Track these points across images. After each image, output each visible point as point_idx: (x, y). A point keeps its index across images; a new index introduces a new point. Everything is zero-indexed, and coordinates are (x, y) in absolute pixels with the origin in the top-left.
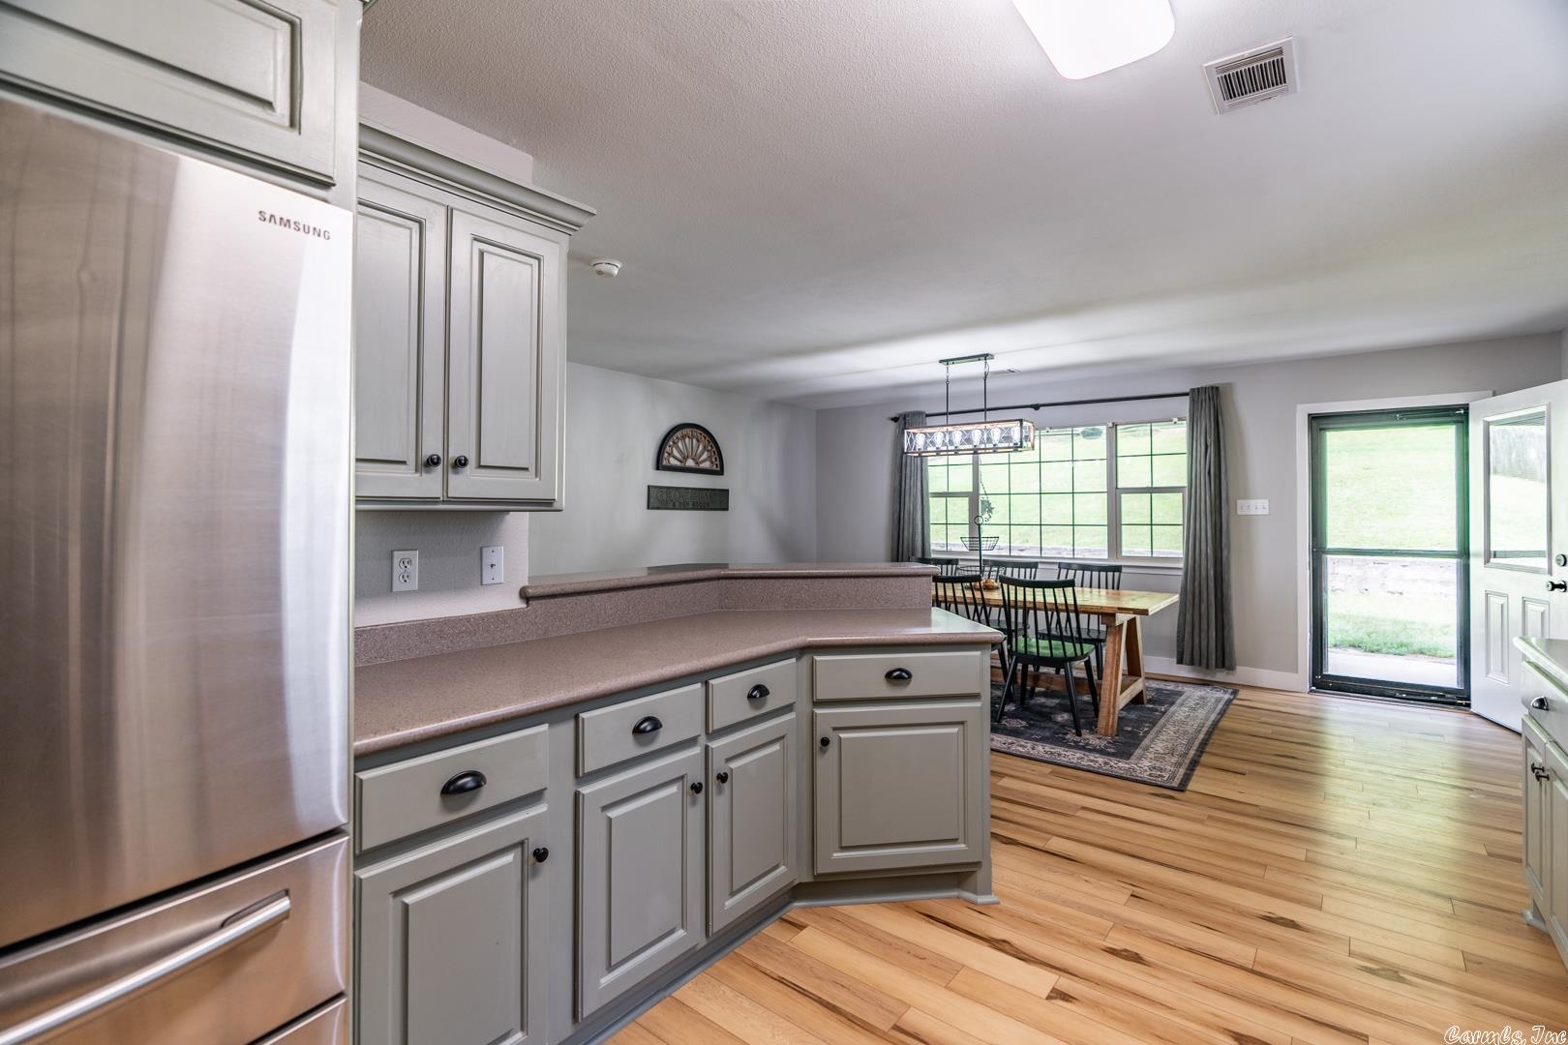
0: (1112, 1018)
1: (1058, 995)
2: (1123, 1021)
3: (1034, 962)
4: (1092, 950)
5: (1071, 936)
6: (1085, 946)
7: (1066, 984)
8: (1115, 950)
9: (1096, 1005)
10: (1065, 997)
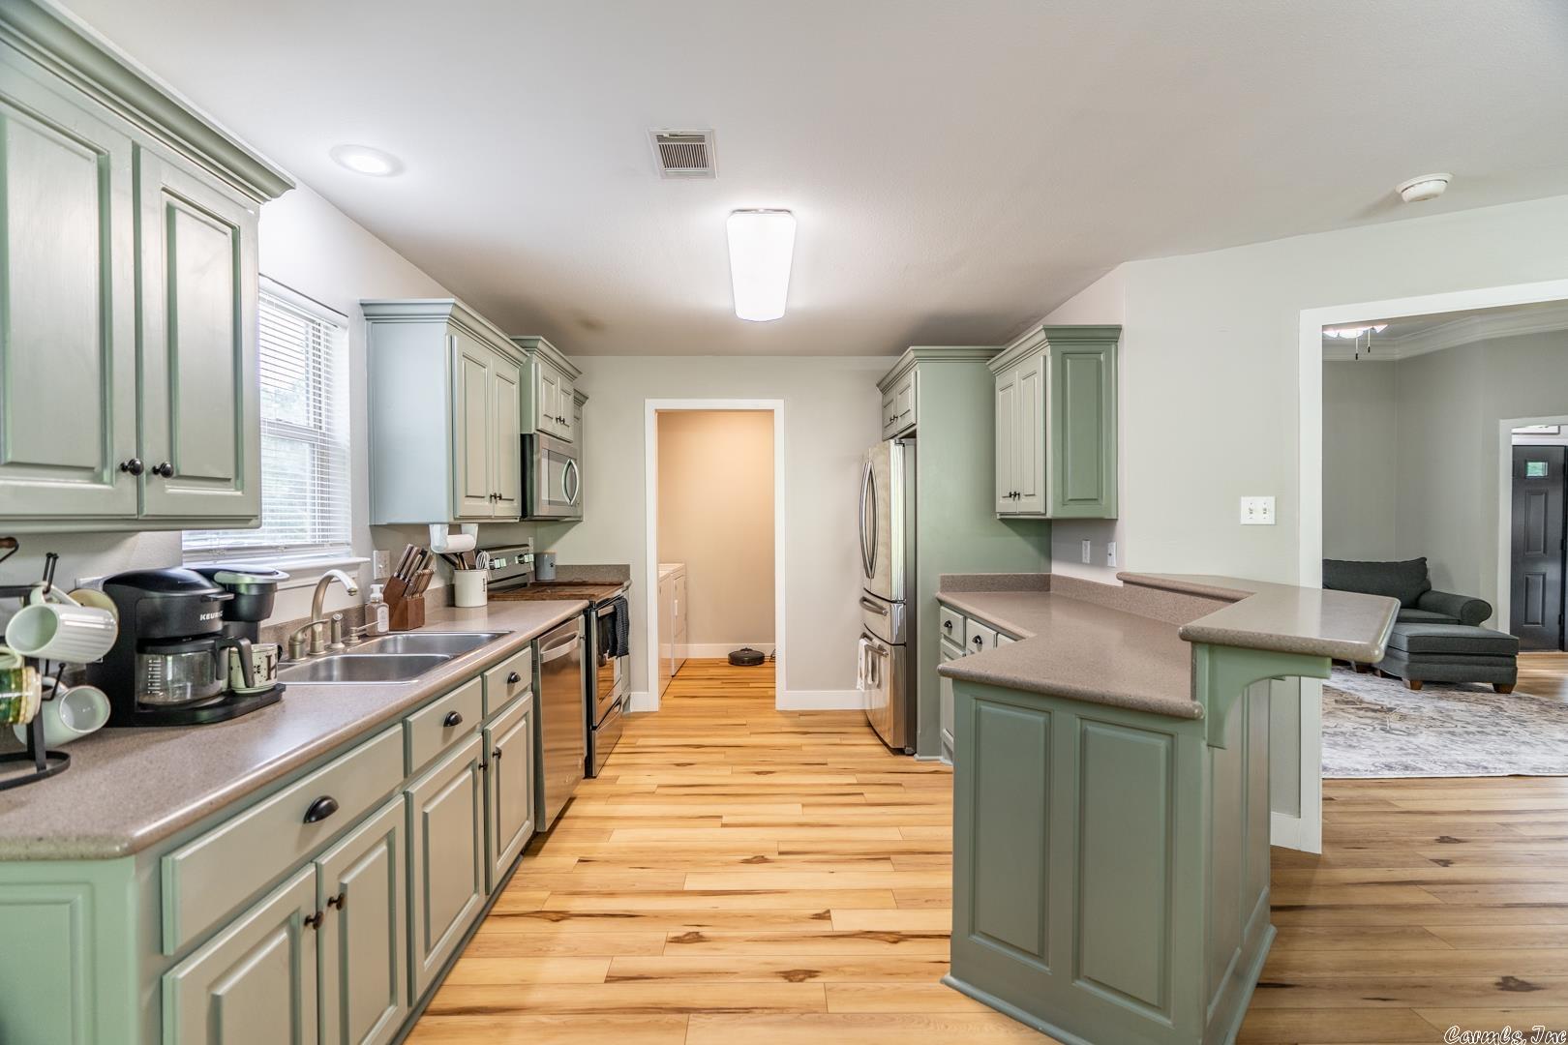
0: (783, 916)
1: (824, 916)
2: (775, 917)
3: (857, 934)
4: (829, 968)
5: (854, 974)
6: (836, 969)
7: (824, 927)
8: (811, 977)
9: (797, 920)
10: (819, 917)
